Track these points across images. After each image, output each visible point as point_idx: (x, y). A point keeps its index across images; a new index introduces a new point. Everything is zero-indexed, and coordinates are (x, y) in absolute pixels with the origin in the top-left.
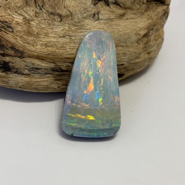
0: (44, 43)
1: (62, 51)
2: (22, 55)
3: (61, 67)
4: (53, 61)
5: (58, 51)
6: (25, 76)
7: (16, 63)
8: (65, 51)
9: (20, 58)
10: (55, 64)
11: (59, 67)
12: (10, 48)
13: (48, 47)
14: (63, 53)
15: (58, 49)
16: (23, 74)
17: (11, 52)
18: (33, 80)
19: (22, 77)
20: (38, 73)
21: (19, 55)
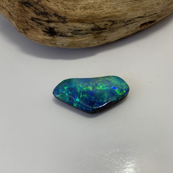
0: (82, 6)
1: (99, 11)
2: (65, 20)
3: (100, 26)
4: (92, 22)
5: (96, 12)
6: (69, 38)
7: (60, 27)
8: (103, 11)
9: (63, 23)
10: (94, 25)
11: (98, 26)
12: (54, 15)
13: (86, 10)
14: (101, 13)
15: (96, 10)
16: (67, 36)
17: (55, 19)
18: (76, 40)
19: (67, 39)
20: (80, 34)
21: (62, 21)
